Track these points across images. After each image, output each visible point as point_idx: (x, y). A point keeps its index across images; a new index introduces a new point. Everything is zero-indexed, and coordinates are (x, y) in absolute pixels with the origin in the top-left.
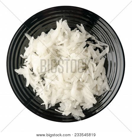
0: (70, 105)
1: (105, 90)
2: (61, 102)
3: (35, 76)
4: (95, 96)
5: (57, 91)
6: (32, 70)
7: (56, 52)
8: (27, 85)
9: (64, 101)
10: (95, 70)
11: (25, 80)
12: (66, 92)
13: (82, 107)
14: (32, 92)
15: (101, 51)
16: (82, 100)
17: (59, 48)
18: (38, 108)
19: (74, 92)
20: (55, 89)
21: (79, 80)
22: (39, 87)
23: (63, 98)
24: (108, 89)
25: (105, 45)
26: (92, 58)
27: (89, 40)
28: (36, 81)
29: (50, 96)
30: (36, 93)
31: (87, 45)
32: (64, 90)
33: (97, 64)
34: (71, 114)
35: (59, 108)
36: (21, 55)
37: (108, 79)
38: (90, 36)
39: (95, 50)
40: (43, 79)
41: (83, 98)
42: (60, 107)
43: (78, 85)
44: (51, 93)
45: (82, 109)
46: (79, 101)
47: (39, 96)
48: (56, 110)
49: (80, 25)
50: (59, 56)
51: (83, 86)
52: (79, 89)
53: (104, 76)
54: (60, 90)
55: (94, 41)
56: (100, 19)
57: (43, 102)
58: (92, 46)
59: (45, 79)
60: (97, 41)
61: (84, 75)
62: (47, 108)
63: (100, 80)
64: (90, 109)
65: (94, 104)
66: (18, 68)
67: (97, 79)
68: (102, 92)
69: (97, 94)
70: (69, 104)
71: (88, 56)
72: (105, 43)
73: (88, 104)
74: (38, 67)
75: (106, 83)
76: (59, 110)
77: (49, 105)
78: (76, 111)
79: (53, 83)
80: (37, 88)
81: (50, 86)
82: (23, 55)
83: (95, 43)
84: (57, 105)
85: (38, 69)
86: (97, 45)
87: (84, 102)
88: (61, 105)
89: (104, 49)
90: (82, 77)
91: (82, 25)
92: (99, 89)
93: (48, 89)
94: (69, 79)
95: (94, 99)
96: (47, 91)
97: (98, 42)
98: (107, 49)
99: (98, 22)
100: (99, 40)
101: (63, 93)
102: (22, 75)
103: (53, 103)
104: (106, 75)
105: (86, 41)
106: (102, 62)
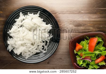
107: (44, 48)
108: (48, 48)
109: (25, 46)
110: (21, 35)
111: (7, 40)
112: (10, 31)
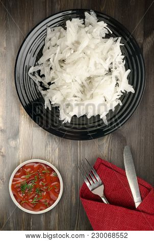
0: (95, 30)
1: (52, 29)
2: (103, 38)
3: (116, 77)
4: (65, 29)
5: (102, 52)
6: (117, 84)
7: (84, 91)
8: (129, 71)
9: (99, 37)
10: (53, 55)
11: (128, 78)
12: (93, 46)
13: (84, 24)
14: (127, 61)
15: (39, 71)
16: (80, 30)
17: (80, 95)
18: (128, 43)
19: (85, 43)
20: (102, 54)
21: (74, 52)
22: (117, 63)
23: (98, 41)
24: (49, 30)
25: (31, 76)
26: (51, 68)
27: (45, 89)
28: (118, 72)
29: (111, 49)
30: (123, 59)
31: (50, 84)
32: (94, 49)
33: (49, 60)
34: (98, 21)
35: (108, 33)
36: (121, 104)
37: (44, 40)
38: (43, 92)
39: (43, 76)
40: (110, 70)
41: (78, 32)
42: (106, 34)
43: (77, 48)
44: (108, 52)
45: (84, 21)
46: (83, 31)
47: (122, 55)
48: (112, 33)
49: (48, 108)
50: (83, 86)
51: (73, 44)
52: (78, 43)
53: (47, 45)
54: (98, 50)
55: (41, 85)
56: (24, 104)
57: (121, 46)
58: (46, 81)
59: (108, 69)
60: (38, 84)
61: (67, 55)
62: (120, 38)
63: (53, 43)
64: (77, 17)
65: (71, 20)
66: (130, 93)
67: (56, 45)
68: (56, 29)
69: (62, 29)
70: (95, 32)
71: (54, 72)
72: (30, 78)
73: (76, 23)
74: (110, 84)
75: (48, 37)
76: (108, 31)
77: (116, 41)
78: (91, 22)
79: (102, 62)
80: (120, 64)
81: (106, 60)
82: (119, 104)
83: (41, 83)
84: (108, 36)
85: (111, 82)
86: (40, 79)
87: (80, 27)
88: (104, 35)
89: (34, 72)
90: (69, 54)
91: (46, 108)
92: (58, 34)
93: (110, 57)
94: (84, 58)
95: (67, 26)
96: (112, 56)
97: (37, 82)
98: (31, 70)
99: (28, 102)
100: (35, 84)
101: (97, 46)
102: (129, 84)
103: (111, 40)
104: (44, 45)
105: (49, 89)
106: (42, 60)
107: (39, 75)
108: (32, 82)
109: (70, 46)
110: (96, 57)
111: (109, 26)
112: (118, 44)
